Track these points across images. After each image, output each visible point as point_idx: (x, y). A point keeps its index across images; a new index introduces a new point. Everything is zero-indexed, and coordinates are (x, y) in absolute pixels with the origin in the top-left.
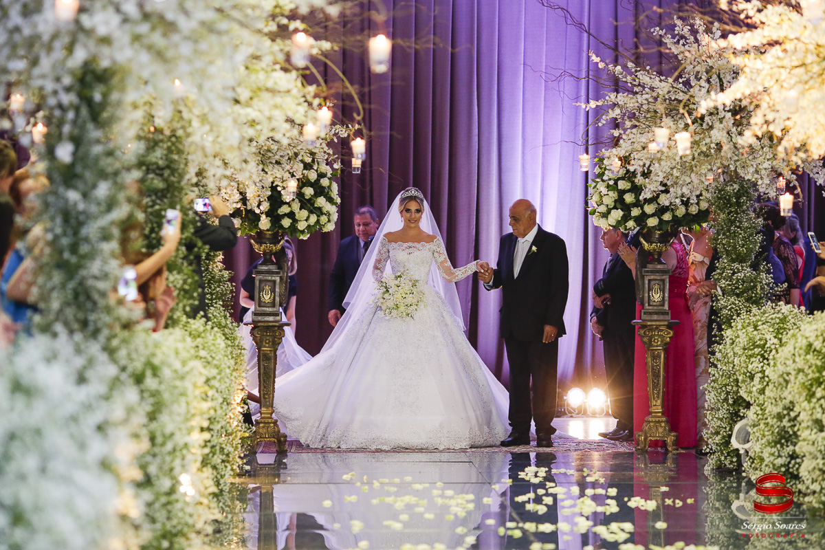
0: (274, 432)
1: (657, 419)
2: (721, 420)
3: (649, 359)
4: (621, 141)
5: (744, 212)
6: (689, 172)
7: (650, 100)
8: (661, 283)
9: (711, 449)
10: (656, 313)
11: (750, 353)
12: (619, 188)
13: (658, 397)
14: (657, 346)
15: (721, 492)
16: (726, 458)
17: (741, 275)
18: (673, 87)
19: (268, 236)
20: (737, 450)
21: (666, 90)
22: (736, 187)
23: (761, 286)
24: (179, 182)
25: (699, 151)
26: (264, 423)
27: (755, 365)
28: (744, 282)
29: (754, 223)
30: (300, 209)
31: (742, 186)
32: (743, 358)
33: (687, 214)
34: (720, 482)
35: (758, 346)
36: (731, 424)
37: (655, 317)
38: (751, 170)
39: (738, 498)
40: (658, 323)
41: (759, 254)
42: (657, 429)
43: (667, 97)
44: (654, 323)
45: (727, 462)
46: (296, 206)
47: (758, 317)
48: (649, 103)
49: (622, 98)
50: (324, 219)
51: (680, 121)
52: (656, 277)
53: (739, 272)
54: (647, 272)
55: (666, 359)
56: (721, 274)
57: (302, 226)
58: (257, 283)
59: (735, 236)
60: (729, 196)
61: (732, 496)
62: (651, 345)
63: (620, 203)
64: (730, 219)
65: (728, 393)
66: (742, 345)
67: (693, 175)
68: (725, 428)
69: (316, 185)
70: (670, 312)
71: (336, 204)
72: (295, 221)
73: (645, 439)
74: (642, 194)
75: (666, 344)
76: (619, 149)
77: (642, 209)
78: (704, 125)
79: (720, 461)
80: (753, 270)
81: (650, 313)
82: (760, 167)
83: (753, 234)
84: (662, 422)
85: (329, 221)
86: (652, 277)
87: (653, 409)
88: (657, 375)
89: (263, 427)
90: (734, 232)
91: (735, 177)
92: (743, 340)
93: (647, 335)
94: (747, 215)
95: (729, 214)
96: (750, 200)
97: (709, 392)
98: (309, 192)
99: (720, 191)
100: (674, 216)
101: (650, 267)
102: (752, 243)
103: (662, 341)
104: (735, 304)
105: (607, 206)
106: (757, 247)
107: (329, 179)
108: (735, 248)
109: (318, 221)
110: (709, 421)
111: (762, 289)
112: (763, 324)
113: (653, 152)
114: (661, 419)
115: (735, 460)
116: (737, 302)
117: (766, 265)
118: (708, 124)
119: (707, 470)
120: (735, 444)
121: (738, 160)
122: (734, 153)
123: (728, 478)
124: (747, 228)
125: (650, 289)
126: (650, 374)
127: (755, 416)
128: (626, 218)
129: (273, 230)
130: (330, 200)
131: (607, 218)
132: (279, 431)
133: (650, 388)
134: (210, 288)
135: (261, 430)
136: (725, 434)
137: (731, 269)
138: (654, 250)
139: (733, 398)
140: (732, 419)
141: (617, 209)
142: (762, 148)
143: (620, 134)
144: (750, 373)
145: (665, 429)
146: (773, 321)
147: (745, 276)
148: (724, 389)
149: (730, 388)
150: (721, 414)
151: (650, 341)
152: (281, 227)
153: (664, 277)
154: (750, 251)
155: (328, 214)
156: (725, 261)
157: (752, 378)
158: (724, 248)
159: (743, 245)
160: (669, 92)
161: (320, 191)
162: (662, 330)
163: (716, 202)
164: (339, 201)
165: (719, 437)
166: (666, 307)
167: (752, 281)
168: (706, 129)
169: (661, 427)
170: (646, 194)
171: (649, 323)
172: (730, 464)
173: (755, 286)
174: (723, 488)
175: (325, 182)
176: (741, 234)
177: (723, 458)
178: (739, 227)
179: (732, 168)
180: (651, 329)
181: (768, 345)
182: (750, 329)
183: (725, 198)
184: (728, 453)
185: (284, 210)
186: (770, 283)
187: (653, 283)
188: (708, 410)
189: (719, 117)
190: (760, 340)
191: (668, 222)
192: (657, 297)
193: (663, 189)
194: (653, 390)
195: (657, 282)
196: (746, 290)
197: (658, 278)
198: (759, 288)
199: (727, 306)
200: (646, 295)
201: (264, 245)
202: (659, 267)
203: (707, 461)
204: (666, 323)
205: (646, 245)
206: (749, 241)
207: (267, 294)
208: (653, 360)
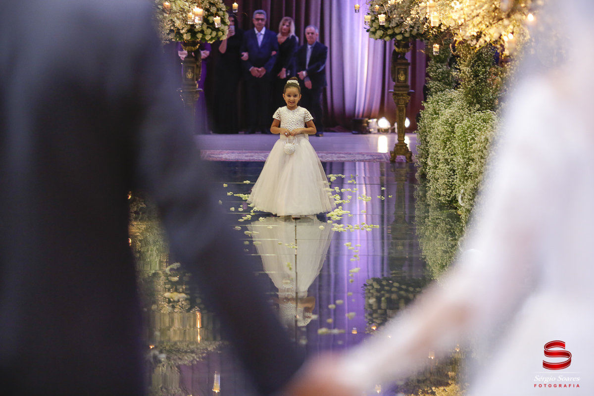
3: (397, 112)
8: (404, 70)
10: (402, 87)
14: (402, 105)
19: (190, 43)
28: (443, 73)
30: (207, 28)
32: (430, 120)
37: (401, 89)
40: (402, 92)
42: (401, 150)
46: (205, 27)
50: (220, 34)
53: (440, 68)
54: (397, 64)
56: (430, 69)
57: (208, 37)
58: (183, 68)
62: (399, 104)
72: (204, 35)
75: (407, 104)
81: (398, 87)
86: (399, 67)
88: (401, 120)
93: (396, 99)
98: (212, 19)
101: (399, 61)
102: (447, 52)
103: (404, 102)
104: (437, 85)
109: (217, 35)
112: (442, 102)
116: (439, 85)
125: (398, 73)
128: (385, 35)
129: (192, 40)
131: (375, 34)
137: (436, 67)
138: (401, 52)
141: (380, 30)
147: (443, 70)
151: (398, 102)
152: (197, 38)
153: (406, 67)
159: (443, 54)
162: (404, 96)
166: (409, 83)
169: (403, 148)
171: (397, 92)
180: (398, 95)
187: (400, 70)
191: (407, 37)
192: (402, 78)
196: (443, 78)
197: (404, 67)
198: (451, 77)
199: (433, 87)
200: (396, 76)
201: (188, 47)
202: (404, 61)
203: (417, 171)
204: (406, 92)
205: (397, 49)
206: (446, 51)
207: (189, 74)
208: (399, 112)
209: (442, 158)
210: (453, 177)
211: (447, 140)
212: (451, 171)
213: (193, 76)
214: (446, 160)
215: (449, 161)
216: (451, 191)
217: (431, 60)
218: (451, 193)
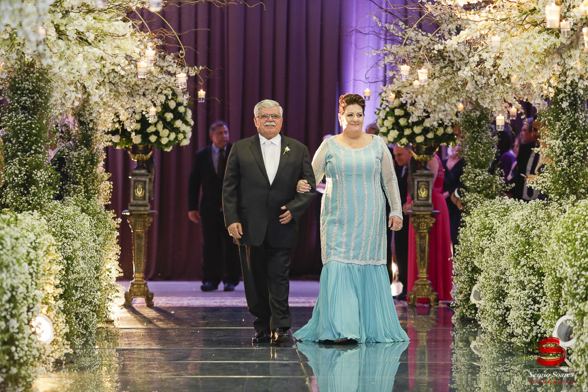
0: (144, 291)
1: (423, 283)
2: (464, 283)
3: (418, 240)
4: (395, 80)
5: (483, 131)
6: (443, 102)
7: (415, 50)
8: (426, 184)
9: (457, 304)
10: (423, 206)
11: (482, 233)
12: (396, 114)
13: (424, 267)
14: (424, 230)
15: (464, 335)
16: (467, 310)
17: (480, 177)
18: (432, 40)
19: (140, 149)
20: (475, 305)
21: (426, 42)
22: (478, 113)
23: (496, 186)
24: (46, 103)
25: (450, 87)
26: (137, 284)
27: (485, 242)
28: (483, 182)
29: (491, 139)
30: (163, 129)
31: (482, 113)
32: (477, 237)
33: (445, 134)
34: (462, 328)
35: (488, 229)
36: (470, 286)
37: (422, 209)
38: (488, 100)
39: (475, 339)
40: (424, 213)
41: (495, 163)
42: (423, 290)
43: (427, 47)
44: (421, 213)
45: (468, 314)
46: (160, 126)
47: (489, 207)
48: (415, 52)
49: (395, 48)
50: (181, 136)
51: (437, 65)
52: (422, 180)
53: (480, 175)
54: (417, 176)
55: (430, 238)
56: (467, 177)
57: (164, 141)
58: (132, 183)
59: (477, 149)
60: (473, 120)
61: (471, 338)
62: (419, 229)
63: (396, 125)
64: (474, 137)
65: (468, 263)
66: (476, 228)
67: (446, 104)
68: (466, 289)
69: (175, 111)
70: (433, 205)
71: (190, 125)
72: (159, 137)
73: (414, 297)
74: (411, 118)
75: (430, 228)
76: (393, 85)
77: (412, 129)
78: (455, 68)
79: (462, 312)
80: (491, 174)
81: (419, 206)
82: (495, 98)
83: (490, 147)
84: (427, 285)
85: (185, 138)
86: (420, 180)
87: (420, 275)
88: (423, 251)
89: (137, 288)
90: (477, 146)
91: (477, 106)
92: (477, 224)
93: (416, 222)
94: (486, 134)
95: (473, 133)
96: (488, 123)
97: (455, 262)
98: (169, 116)
99: (466, 116)
100: (435, 135)
101: (419, 172)
102: (489, 154)
103: (427, 226)
104: (476, 198)
105: (387, 127)
106: (493, 158)
107: (185, 107)
108: (477, 158)
109: (176, 138)
110: (455, 284)
111: (497, 187)
112: (492, 212)
113: (416, 87)
114: (426, 283)
115: (473, 312)
116: (478, 197)
117: (500, 170)
118: (457, 67)
119: (454, 319)
120: (473, 300)
121: (479, 94)
122: (475, 88)
123: (468, 325)
124: (486, 143)
125: (418, 188)
126: (418, 250)
127: (484, 279)
128: (401, 136)
129: (143, 144)
130: (186, 123)
131: (387, 136)
132: (148, 291)
133: (418, 261)
134: (94, 185)
135: (135, 290)
136: (466, 293)
137: (474, 173)
138: (421, 159)
139: (472, 267)
140: (471, 282)
141: (394, 130)
142: (496, 85)
143: (394, 75)
144: (482, 248)
145: (429, 290)
146: (499, 210)
147: (484, 178)
148: (465, 260)
149: (469, 259)
150: (462, 279)
151: (418, 226)
152: (150, 141)
153: (429, 180)
154: (488, 160)
155: (184, 133)
156: (470, 167)
157: (483, 252)
158: (470, 158)
159: (483, 156)
160: (429, 43)
161: (178, 116)
162: (427, 218)
163: (463, 124)
164: (192, 123)
165: (462, 295)
166: (430, 201)
167: (489, 182)
168: (456, 71)
169: (426, 288)
170: (413, 119)
171: (417, 213)
172: (469, 315)
173: (491, 186)
174: (464, 333)
175: (181, 109)
176: (481, 147)
177: (464, 311)
178: (480, 143)
179: (474, 99)
180: (418, 217)
181: (494, 228)
182: (482, 216)
183: (470, 121)
184: (468, 307)
185: (151, 129)
186: (502, 184)
187: (420, 184)
188: (454, 276)
189: (465, 62)
190: (489, 224)
191: (431, 139)
192: (423, 194)
193: (426, 114)
194: (421, 262)
195: (424, 183)
196: (485, 189)
197: (425, 180)
198: (494, 187)
199: (471, 200)
200: (416, 193)
201: (137, 155)
202: (425, 172)
203: (454, 313)
204: (430, 213)
205: (416, 156)
206: (488, 152)
207: (139, 191)
208: (420, 240)
209: (513, 280)
210: (532, 307)
211: (518, 256)
212: (529, 298)
213: (145, 194)
214: (521, 282)
215: (526, 283)
216: (529, 328)
217: (467, 164)
218: (531, 330)
